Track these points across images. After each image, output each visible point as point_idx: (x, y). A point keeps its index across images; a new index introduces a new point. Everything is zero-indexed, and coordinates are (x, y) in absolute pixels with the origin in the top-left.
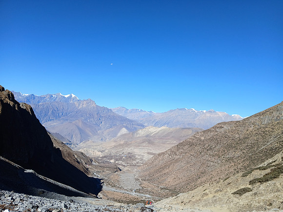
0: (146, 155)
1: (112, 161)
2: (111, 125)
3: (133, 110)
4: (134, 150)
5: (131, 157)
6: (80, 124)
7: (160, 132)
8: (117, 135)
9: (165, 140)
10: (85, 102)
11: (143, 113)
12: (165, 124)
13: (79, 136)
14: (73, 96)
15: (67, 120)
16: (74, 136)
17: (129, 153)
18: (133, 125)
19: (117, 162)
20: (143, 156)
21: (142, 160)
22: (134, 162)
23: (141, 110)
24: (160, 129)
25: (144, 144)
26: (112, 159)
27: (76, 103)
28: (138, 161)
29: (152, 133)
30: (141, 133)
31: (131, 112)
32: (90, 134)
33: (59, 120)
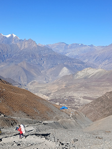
0: (82, 99)
1: (58, 104)
2: (53, 64)
3: (73, 44)
4: (73, 94)
5: (71, 100)
6: (25, 66)
7: (97, 74)
8: (59, 74)
9: (100, 83)
10: (26, 43)
11: (84, 48)
12: (106, 59)
13: (25, 77)
14: (14, 36)
15: (12, 62)
16: (21, 77)
17: (70, 97)
18: (73, 63)
19: (61, 105)
20: (80, 100)
21: (79, 103)
22: (73, 105)
23: (82, 45)
24: (97, 71)
25: (82, 89)
26: (57, 102)
27: (18, 44)
28: (76, 103)
29: (90, 75)
30: (81, 74)
31: (71, 47)
32: (35, 74)
33: (5, 62)
